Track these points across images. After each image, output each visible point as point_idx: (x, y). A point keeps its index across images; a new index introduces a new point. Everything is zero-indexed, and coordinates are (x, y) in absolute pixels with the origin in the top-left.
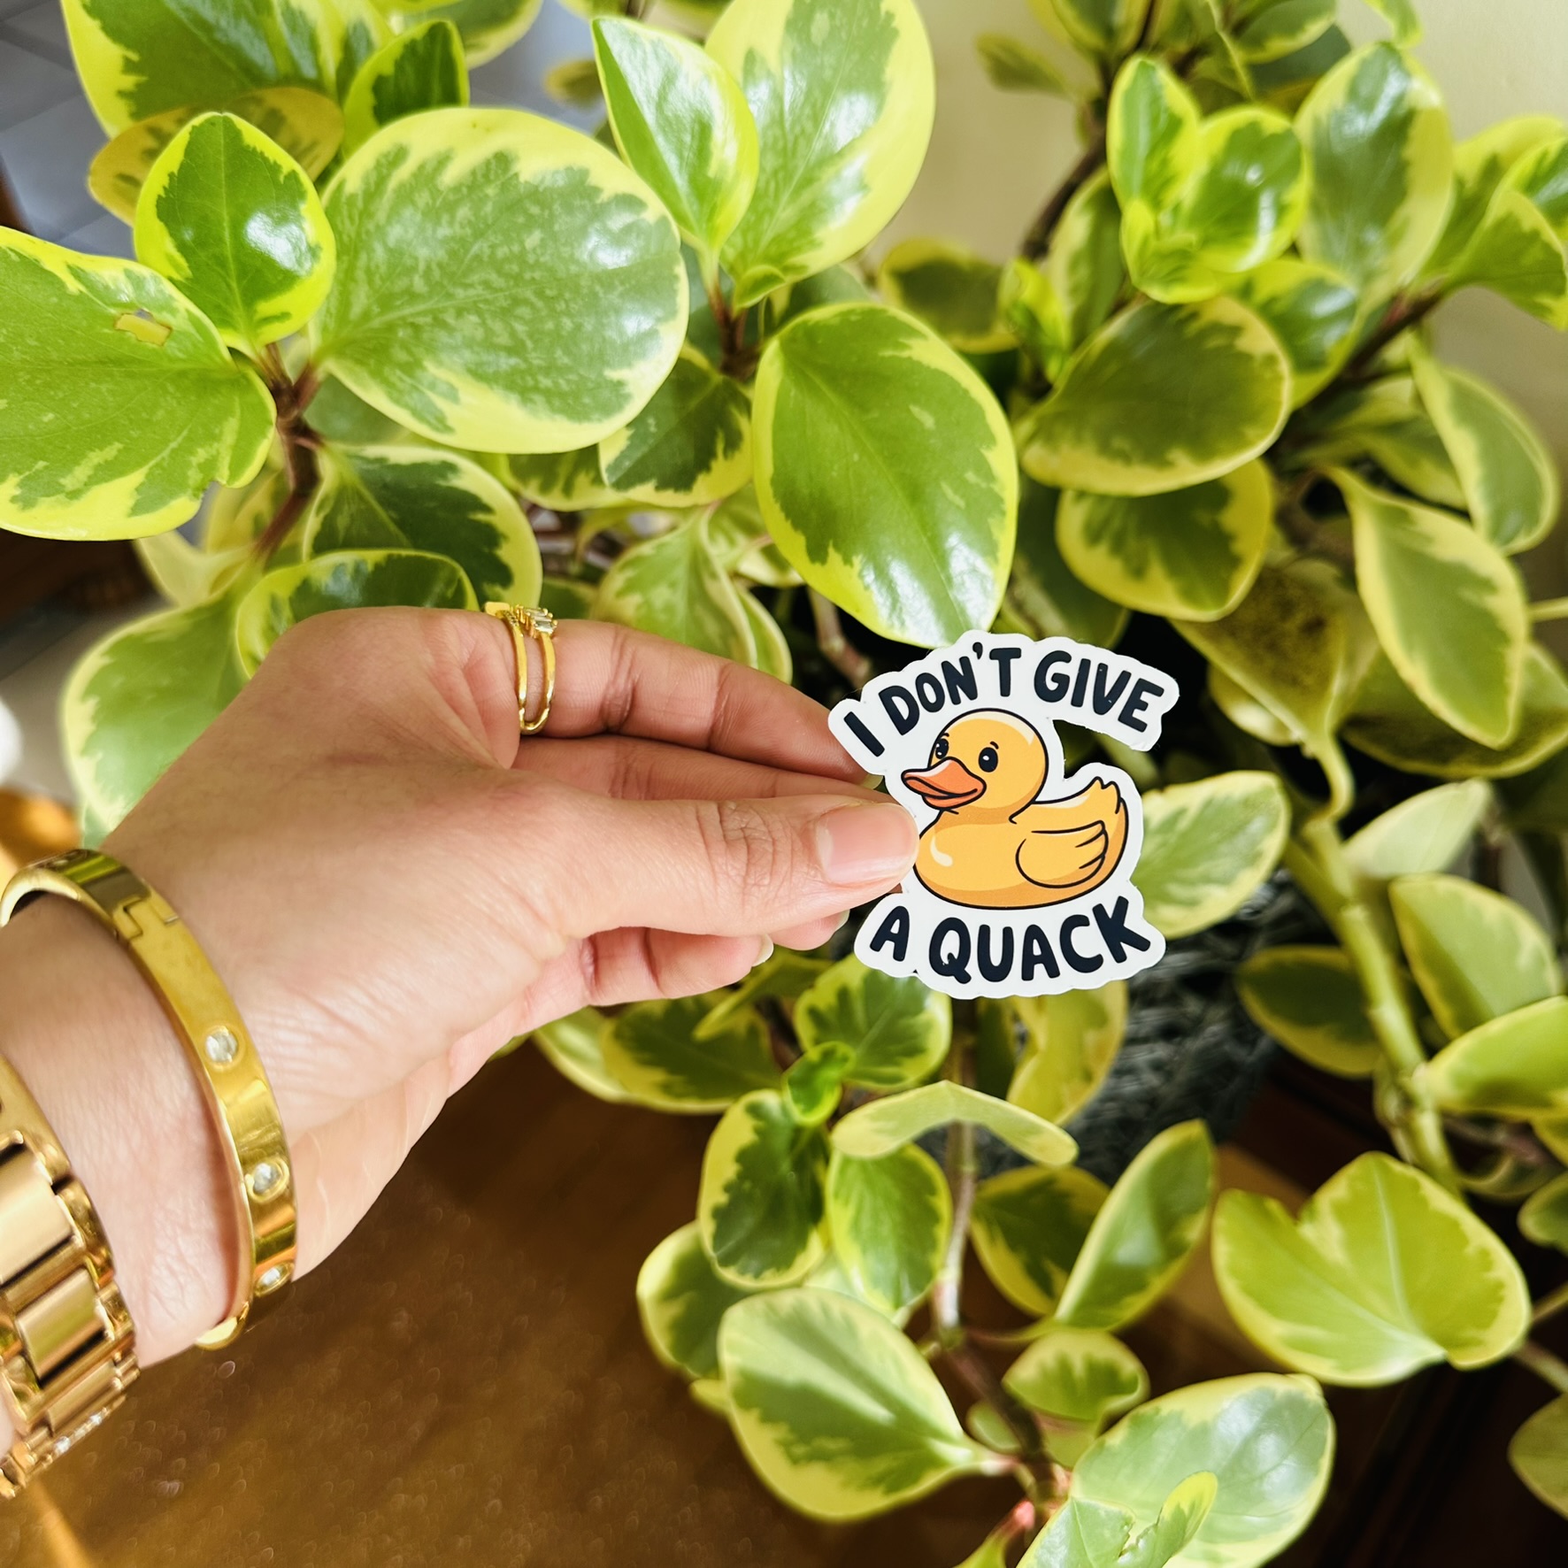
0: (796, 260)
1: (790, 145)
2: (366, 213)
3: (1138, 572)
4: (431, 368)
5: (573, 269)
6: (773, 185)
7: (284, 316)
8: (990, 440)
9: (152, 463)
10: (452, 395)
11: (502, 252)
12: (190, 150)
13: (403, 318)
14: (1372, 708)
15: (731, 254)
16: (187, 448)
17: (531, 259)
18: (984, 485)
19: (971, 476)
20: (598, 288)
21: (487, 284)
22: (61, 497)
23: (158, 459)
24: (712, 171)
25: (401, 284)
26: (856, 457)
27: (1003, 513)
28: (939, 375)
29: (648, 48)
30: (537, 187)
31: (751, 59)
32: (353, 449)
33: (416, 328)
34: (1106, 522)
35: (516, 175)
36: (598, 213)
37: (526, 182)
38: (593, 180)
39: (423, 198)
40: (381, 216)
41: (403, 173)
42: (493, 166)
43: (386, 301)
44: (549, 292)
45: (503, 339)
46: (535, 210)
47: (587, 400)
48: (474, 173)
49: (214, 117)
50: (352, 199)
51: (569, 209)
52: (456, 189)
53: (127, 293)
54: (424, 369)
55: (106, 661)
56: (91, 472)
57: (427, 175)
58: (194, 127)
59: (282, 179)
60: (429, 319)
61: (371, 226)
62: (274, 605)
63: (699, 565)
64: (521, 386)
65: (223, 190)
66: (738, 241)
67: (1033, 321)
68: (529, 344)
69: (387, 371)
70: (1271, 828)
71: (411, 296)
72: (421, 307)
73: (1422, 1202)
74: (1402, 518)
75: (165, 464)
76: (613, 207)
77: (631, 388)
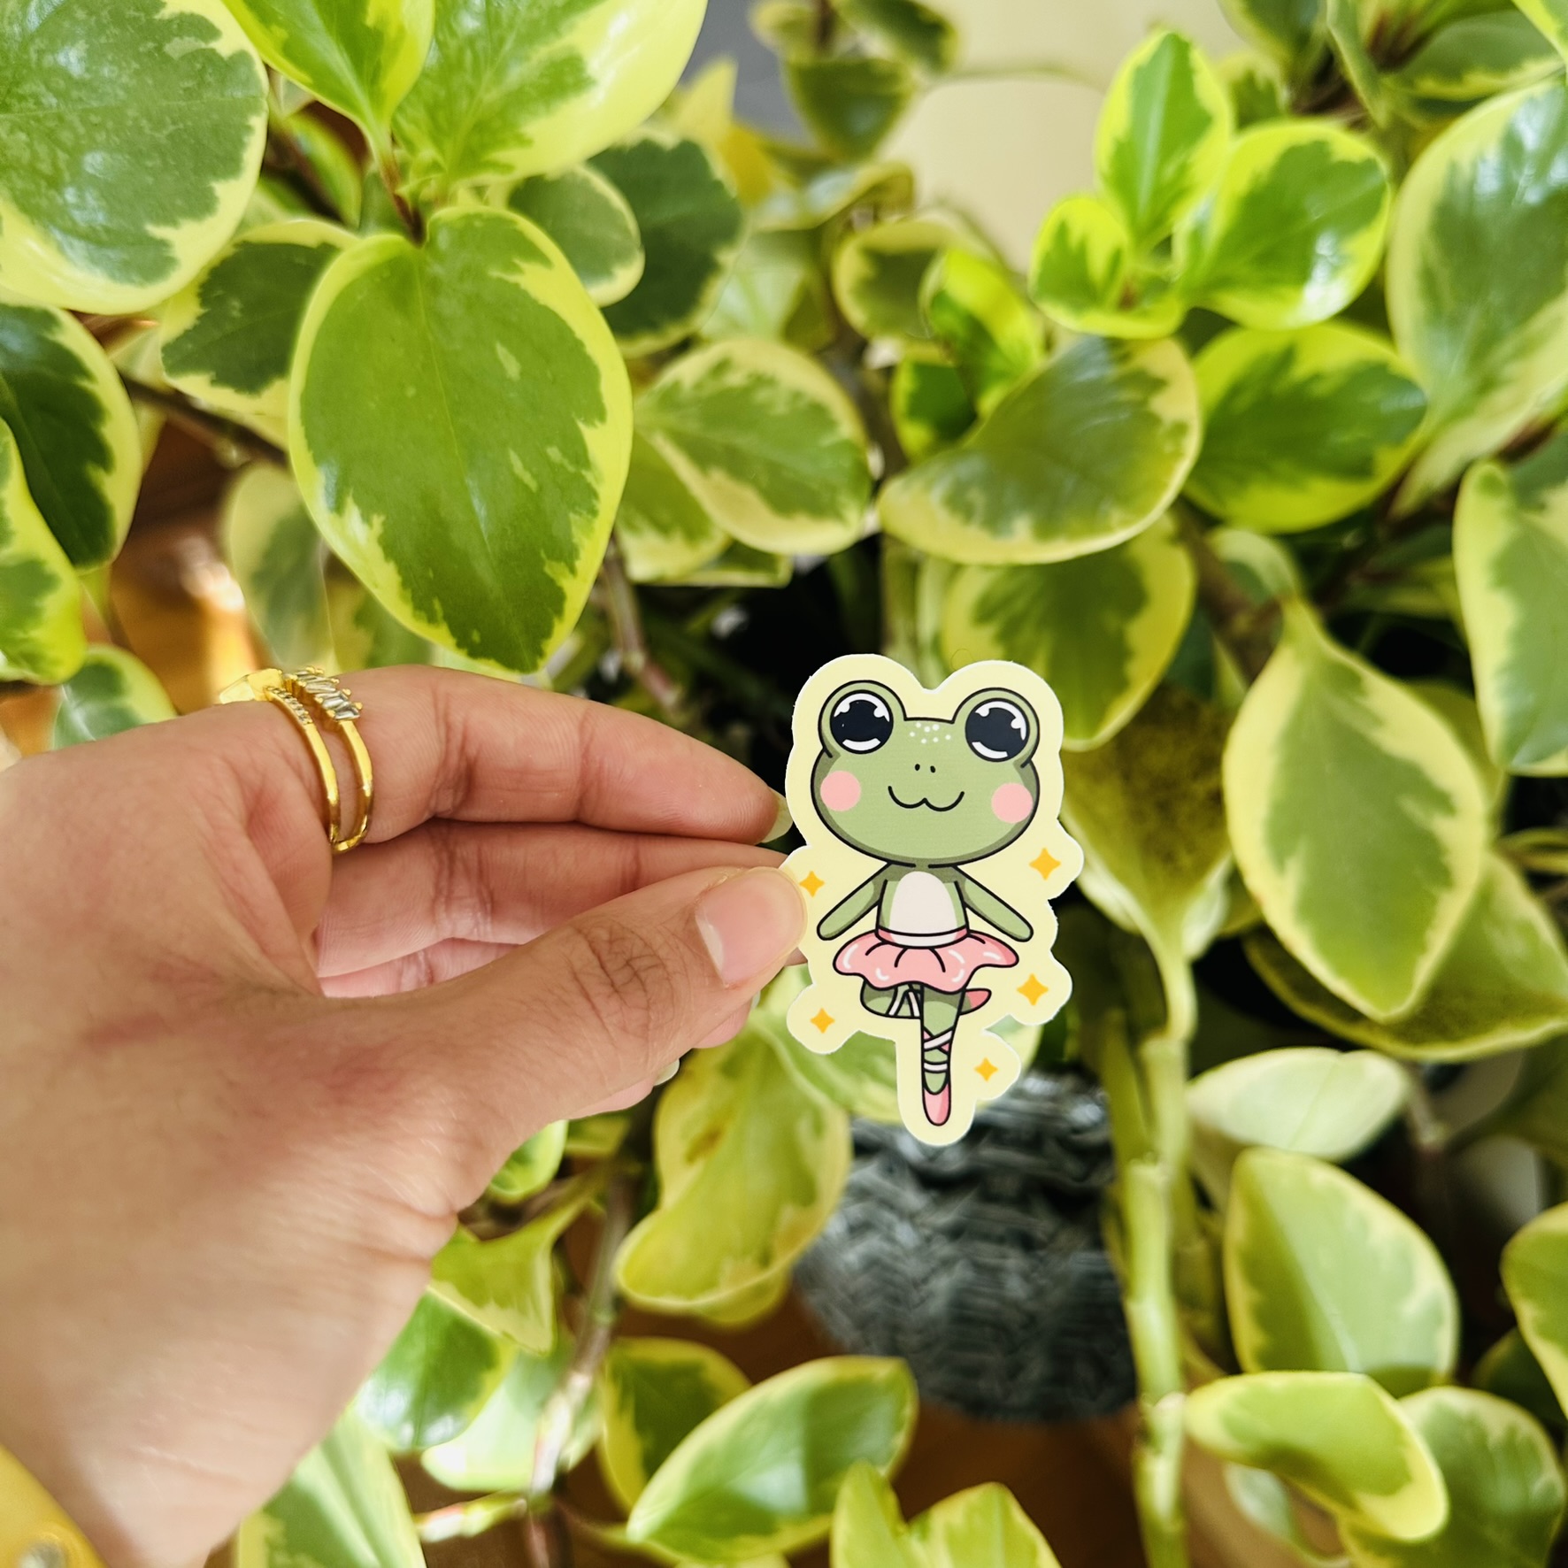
0: (504, 156)
11: (48, 61)
18: (570, 469)
19: (553, 453)
21: (37, 99)
36: (158, 30)
74: (1344, 683)
76: (175, 26)
77: (177, 251)
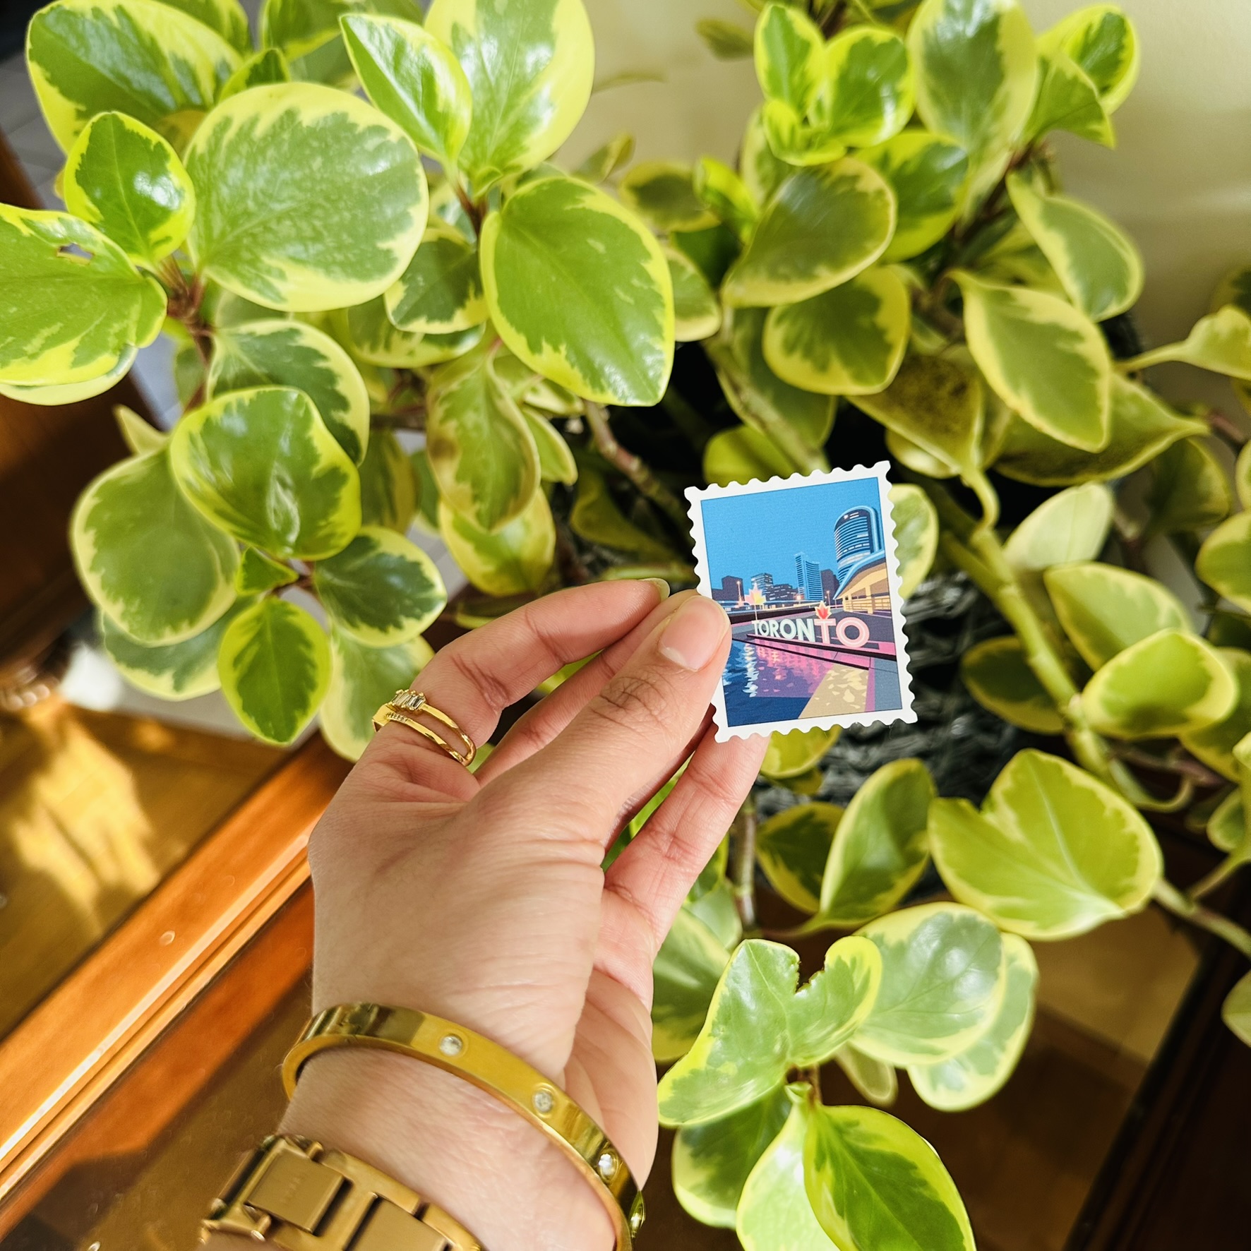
0: (513, 162)
1: (493, 84)
2: (211, 165)
3: (822, 367)
4: (267, 260)
5: (347, 179)
6: (487, 113)
7: (167, 239)
8: (647, 255)
9: (84, 334)
10: (281, 275)
11: (298, 175)
12: (92, 138)
13: (246, 231)
14: (1017, 448)
15: (466, 163)
16: (107, 323)
17: (318, 176)
18: (646, 287)
19: (636, 282)
20: (364, 189)
21: (292, 198)
22: (25, 358)
23: (87, 331)
24: (440, 107)
25: (240, 208)
26: (554, 279)
27: (663, 305)
28: (605, 216)
29: (383, 32)
30: (315, 129)
31: (455, 29)
32: (233, 330)
33: (254, 236)
34: (798, 338)
35: (300, 123)
36: (359, 139)
37: (307, 127)
38: (351, 119)
39: (244, 148)
40: (221, 165)
41: (230, 134)
42: (285, 120)
43: (233, 222)
44: (333, 197)
45: (308, 232)
46: (315, 144)
47: (369, 266)
48: (274, 126)
49: (106, 115)
50: (202, 157)
51: (337, 139)
52: (264, 139)
53: (61, 232)
54: (261, 261)
55: (96, 501)
56: (43, 342)
57: (245, 133)
58: (93, 123)
59: (152, 147)
60: (261, 229)
61: (216, 173)
62: (192, 440)
63: (491, 393)
64: (324, 264)
65: (116, 160)
66: (470, 153)
67: (725, 204)
68: (325, 233)
69: (239, 267)
70: (924, 527)
71: (248, 214)
72: (255, 221)
73: (1066, 781)
74: (1003, 298)
75: (92, 334)
76: (367, 133)
77: (397, 254)
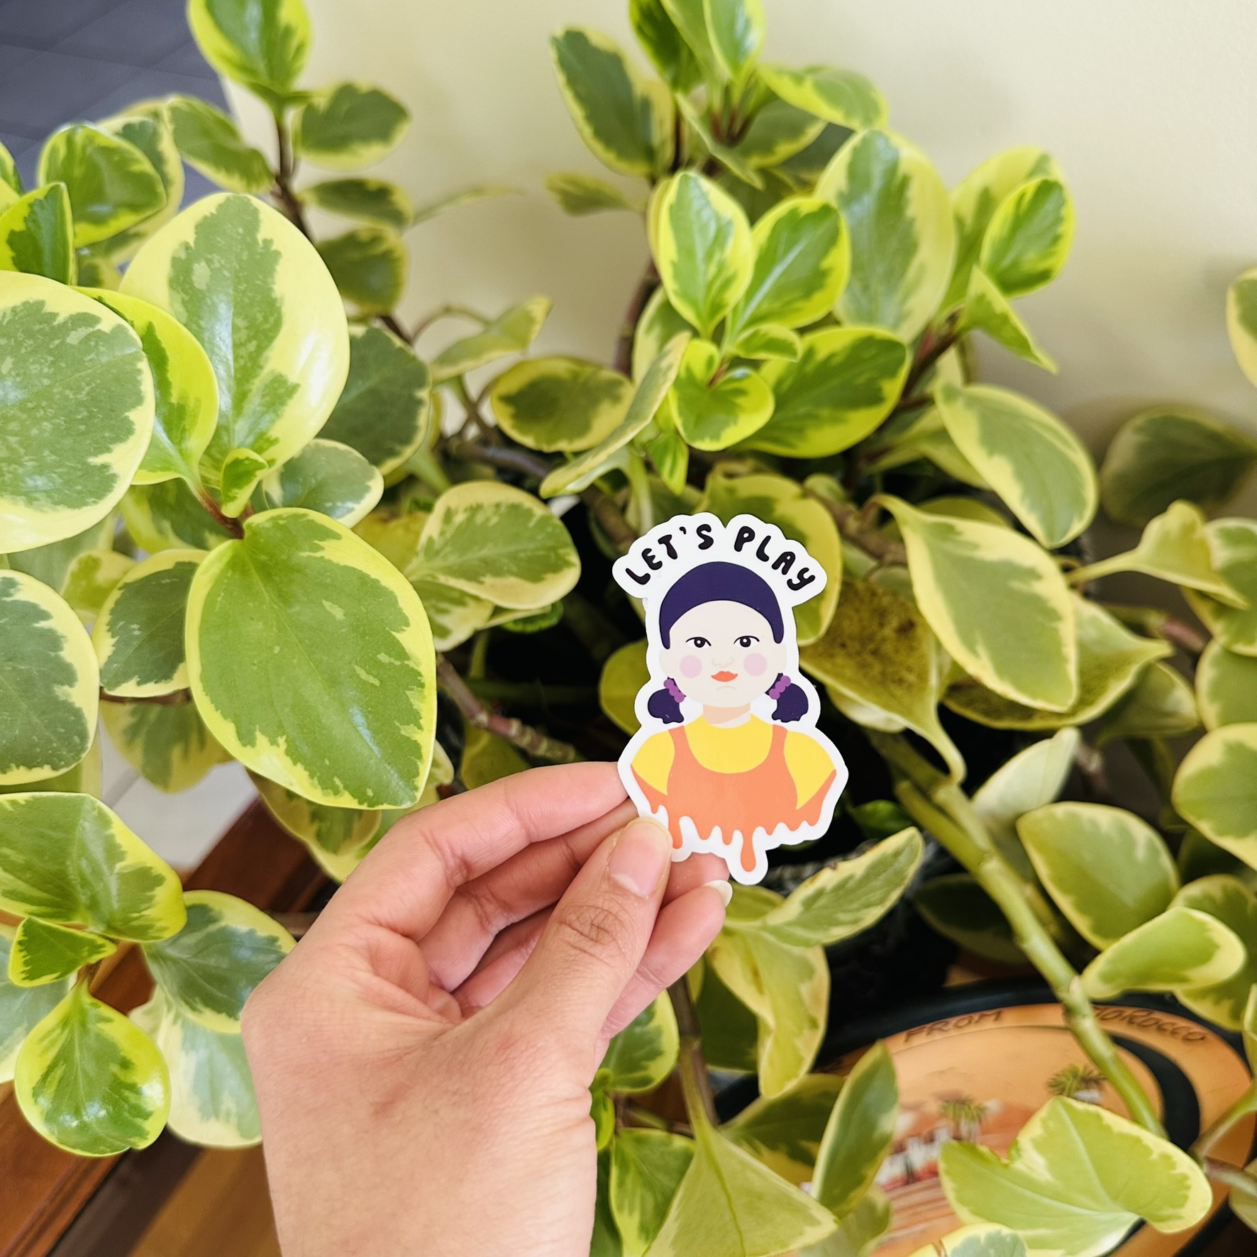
30: (1, 323)
36: (59, 331)
38: (49, 308)
46: (3, 341)
47: (79, 487)
73: (1107, 1127)
74: (946, 531)
76: (70, 325)
77: (115, 469)
